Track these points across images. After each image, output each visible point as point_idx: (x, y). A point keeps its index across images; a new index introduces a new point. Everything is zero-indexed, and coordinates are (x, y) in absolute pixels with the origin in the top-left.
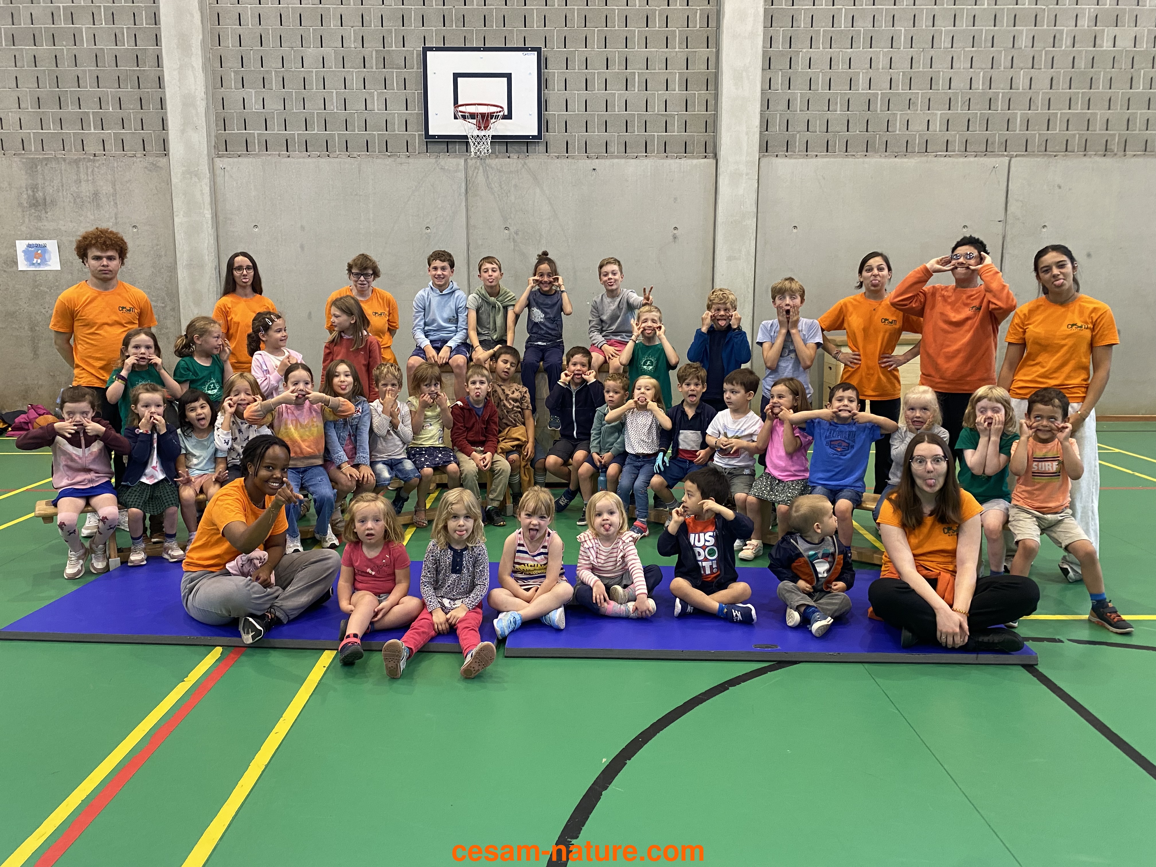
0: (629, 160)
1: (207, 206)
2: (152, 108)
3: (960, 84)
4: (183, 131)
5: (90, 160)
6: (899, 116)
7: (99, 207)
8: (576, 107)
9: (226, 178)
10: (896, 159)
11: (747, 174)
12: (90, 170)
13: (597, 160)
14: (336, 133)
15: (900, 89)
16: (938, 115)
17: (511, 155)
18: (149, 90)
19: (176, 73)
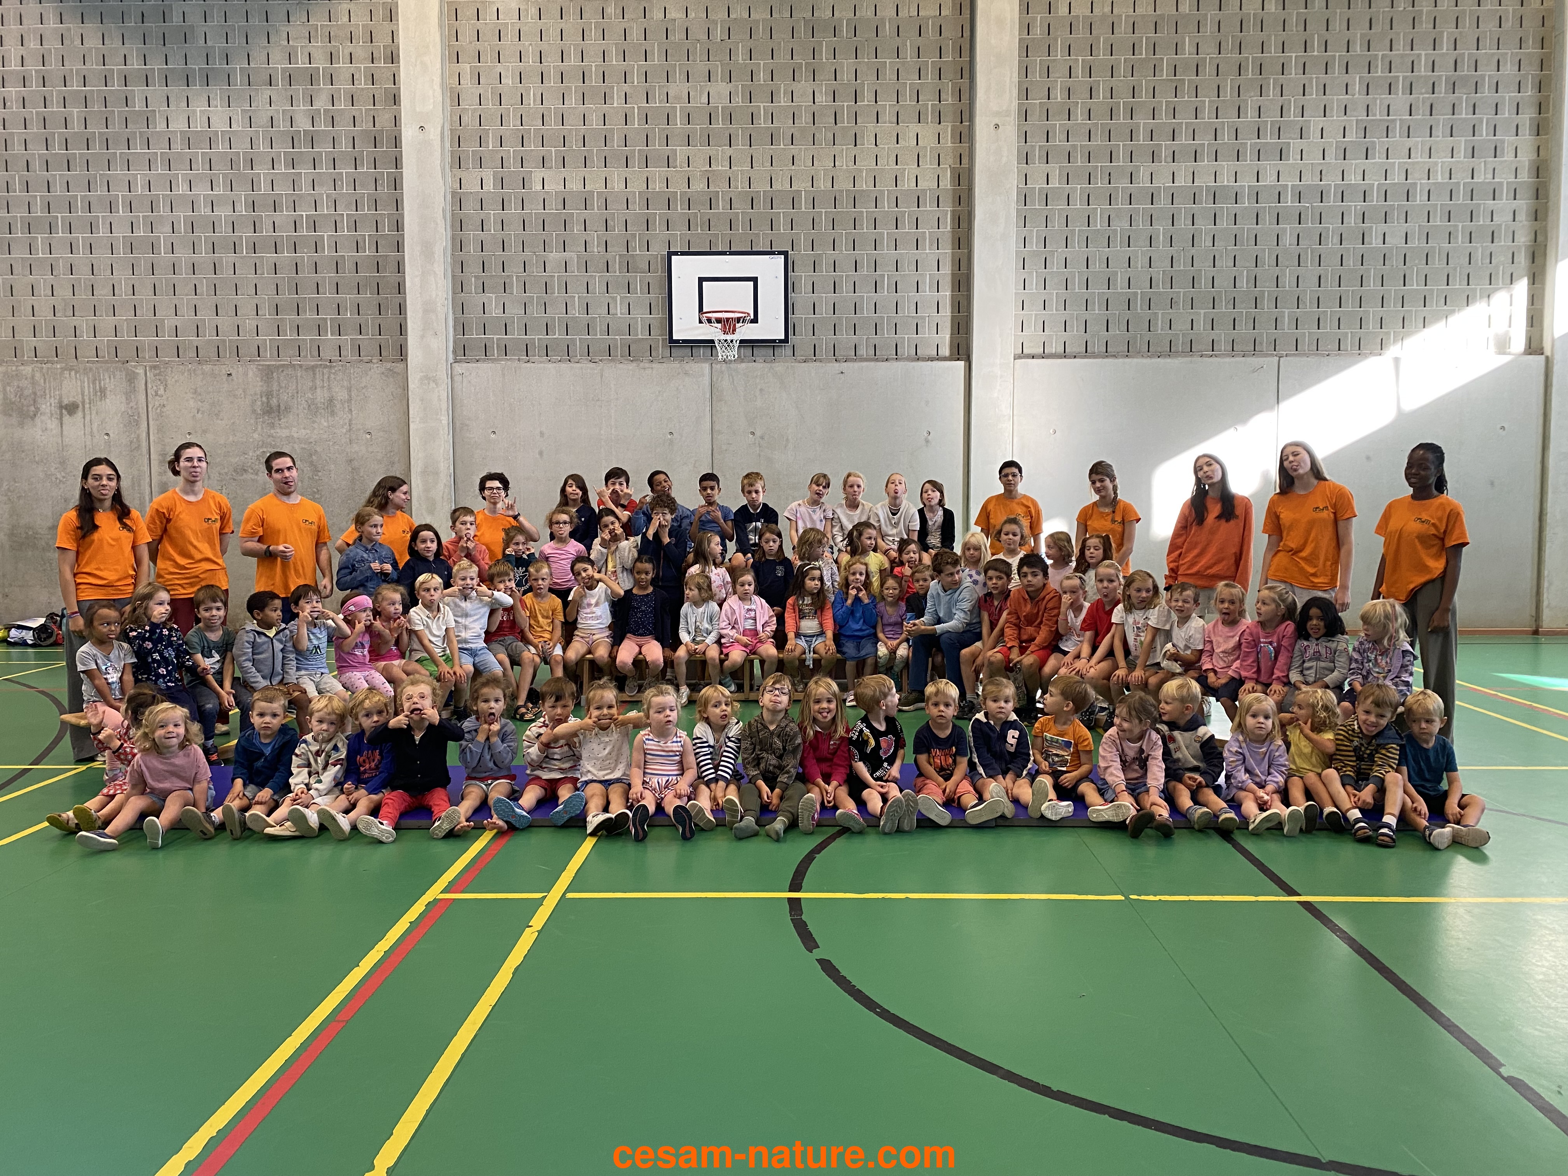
0: (878, 363)
1: (444, 412)
2: (390, 314)
3: (1223, 283)
4: (422, 337)
5: (326, 367)
6: (1161, 315)
7: (333, 413)
8: (824, 311)
9: (464, 385)
10: (1159, 359)
11: (1001, 377)
12: (326, 377)
13: (845, 364)
14: (578, 338)
15: (1161, 288)
16: (1202, 314)
17: (757, 359)
18: (389, 296)
19: (417, 280)
